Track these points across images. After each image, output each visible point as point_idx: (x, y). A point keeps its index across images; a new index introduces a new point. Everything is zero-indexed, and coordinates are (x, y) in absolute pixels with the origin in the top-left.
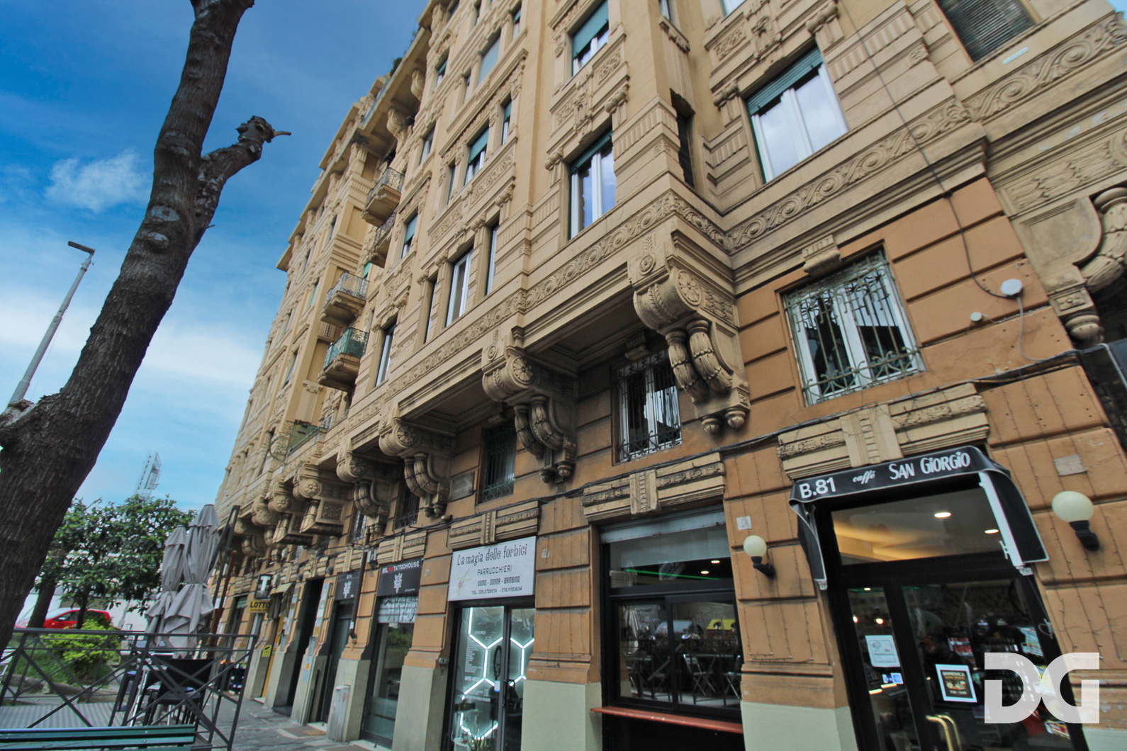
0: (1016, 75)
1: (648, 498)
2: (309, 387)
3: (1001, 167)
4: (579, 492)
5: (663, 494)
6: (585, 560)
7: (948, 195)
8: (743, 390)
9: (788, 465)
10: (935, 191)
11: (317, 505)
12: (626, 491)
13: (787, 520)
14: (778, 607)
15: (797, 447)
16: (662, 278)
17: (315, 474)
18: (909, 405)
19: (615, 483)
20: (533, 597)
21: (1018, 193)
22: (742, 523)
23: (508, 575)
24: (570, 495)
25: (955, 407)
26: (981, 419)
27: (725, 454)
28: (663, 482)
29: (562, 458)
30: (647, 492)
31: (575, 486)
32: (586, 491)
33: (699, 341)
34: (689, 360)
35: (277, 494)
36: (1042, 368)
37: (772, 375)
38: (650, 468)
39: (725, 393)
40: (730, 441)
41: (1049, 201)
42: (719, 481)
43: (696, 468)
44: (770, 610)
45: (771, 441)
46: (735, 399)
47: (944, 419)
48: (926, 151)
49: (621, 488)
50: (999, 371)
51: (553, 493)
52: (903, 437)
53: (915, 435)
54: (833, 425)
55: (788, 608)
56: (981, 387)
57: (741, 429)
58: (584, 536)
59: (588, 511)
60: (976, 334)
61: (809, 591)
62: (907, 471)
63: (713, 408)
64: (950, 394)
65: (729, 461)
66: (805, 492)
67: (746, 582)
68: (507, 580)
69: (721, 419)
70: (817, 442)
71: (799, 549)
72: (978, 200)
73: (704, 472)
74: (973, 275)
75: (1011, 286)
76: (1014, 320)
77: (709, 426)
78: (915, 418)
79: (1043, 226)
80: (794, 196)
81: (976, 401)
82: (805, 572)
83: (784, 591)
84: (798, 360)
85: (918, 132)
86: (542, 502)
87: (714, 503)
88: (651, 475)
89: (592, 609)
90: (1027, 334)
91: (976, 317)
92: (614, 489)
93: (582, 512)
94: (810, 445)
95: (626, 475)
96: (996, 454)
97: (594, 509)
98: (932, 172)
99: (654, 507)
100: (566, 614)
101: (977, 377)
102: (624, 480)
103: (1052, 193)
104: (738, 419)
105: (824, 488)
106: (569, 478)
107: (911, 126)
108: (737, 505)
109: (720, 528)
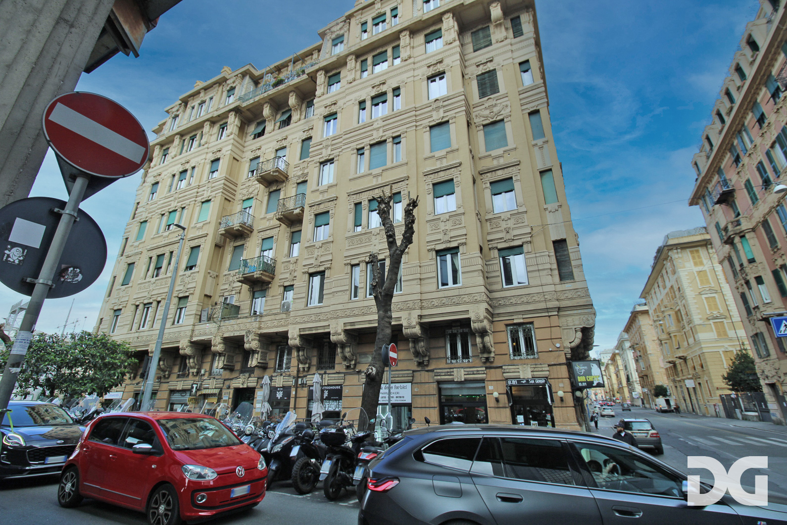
0: (568, 292)
1: (461, 377)
2: (211, 274)
3: (561, 313)
4: (432, 371)
5: (466, 376)
6: (435, 393)
7: (549, 316)
8: (494, 352)
9: (504, 374)
10: (546, 314)
11: (258, 353)
12: (452, 374)
13: (503, 389)
14: (499, 409)
15: (507, 371)
16: (482, 321)
17: (258, 338)
18: (534, 366)
19: (448, 370)
20: (411, 403)
21: (563, 321)
22: (491, 388)
23: (398, 395)
24: (428, 371)
25: (544, 369)
26: (548, 373)
27: (487, 368)
28: (466, 373)
29: (427, 359)
30: (461, 375)
31: (429, 368)
32: (435, 371)
33: (487, 339)
34: (483, 343)
35: (219, 343)
36: (560, 364)
37: (502, 349)
38: (462, 368)
39: (490, 352)
40: (488, 365)
41: (568, 326)
42: (485, 375)
43: (478, 371)
44: (497, 410)
45: (501, 367)
46: (492, 355)
47: (541, 371)
48: (547, 303)
49: (451, 372)
50: (553, 363)
51: (419, 369)
52: (532, 373)
53: (535, 373)
54: (517, 367)
55: (501, 409)
56: (549, 365)
57: (492, 362)
58: (435, 385)
59: (435, 378)
60: (550, 353)
61: (507, 406)
62: (532, 382)
63: (486, 355)
64: (543, 366)
65: (488, 370)
66: (510, 383)
67: (490, 402)
68: (397, 397)
69: (487, 359)
70: (513, 370)
71: (506, 396)
72: (555, 321)
73: (480, 372)
74: (551, 339)
75: (558, 345)
76: (557, 352)
77: (483, 360)
78: (536, 369)
79: (566, 331)
80: (512, 298)
81: (547, 369)
82: (507, 401)
83: (501, 405)
84: (509, 346)
85: (546, 297)
86: (414, 371)
87: (482, 381)
88: (462, 370)
89: (438, 408)
90: (559, 356)
91: (550, 349)
92: (448, 372)
93: (433, 378)
94: (511, 371)
95: (453, 368)
96: (549, 380)
97: (439, 377)
98: (547, 310)
99: (463, 380)
100: (428, 409)
101: (549, 363)
102: (452, 370)
103: (569, 324)
104: (492, 360)
105: (514, 382)
106: (427, 366)
107: (545, 294)
108: (489, 382)
109: (484, 388)
